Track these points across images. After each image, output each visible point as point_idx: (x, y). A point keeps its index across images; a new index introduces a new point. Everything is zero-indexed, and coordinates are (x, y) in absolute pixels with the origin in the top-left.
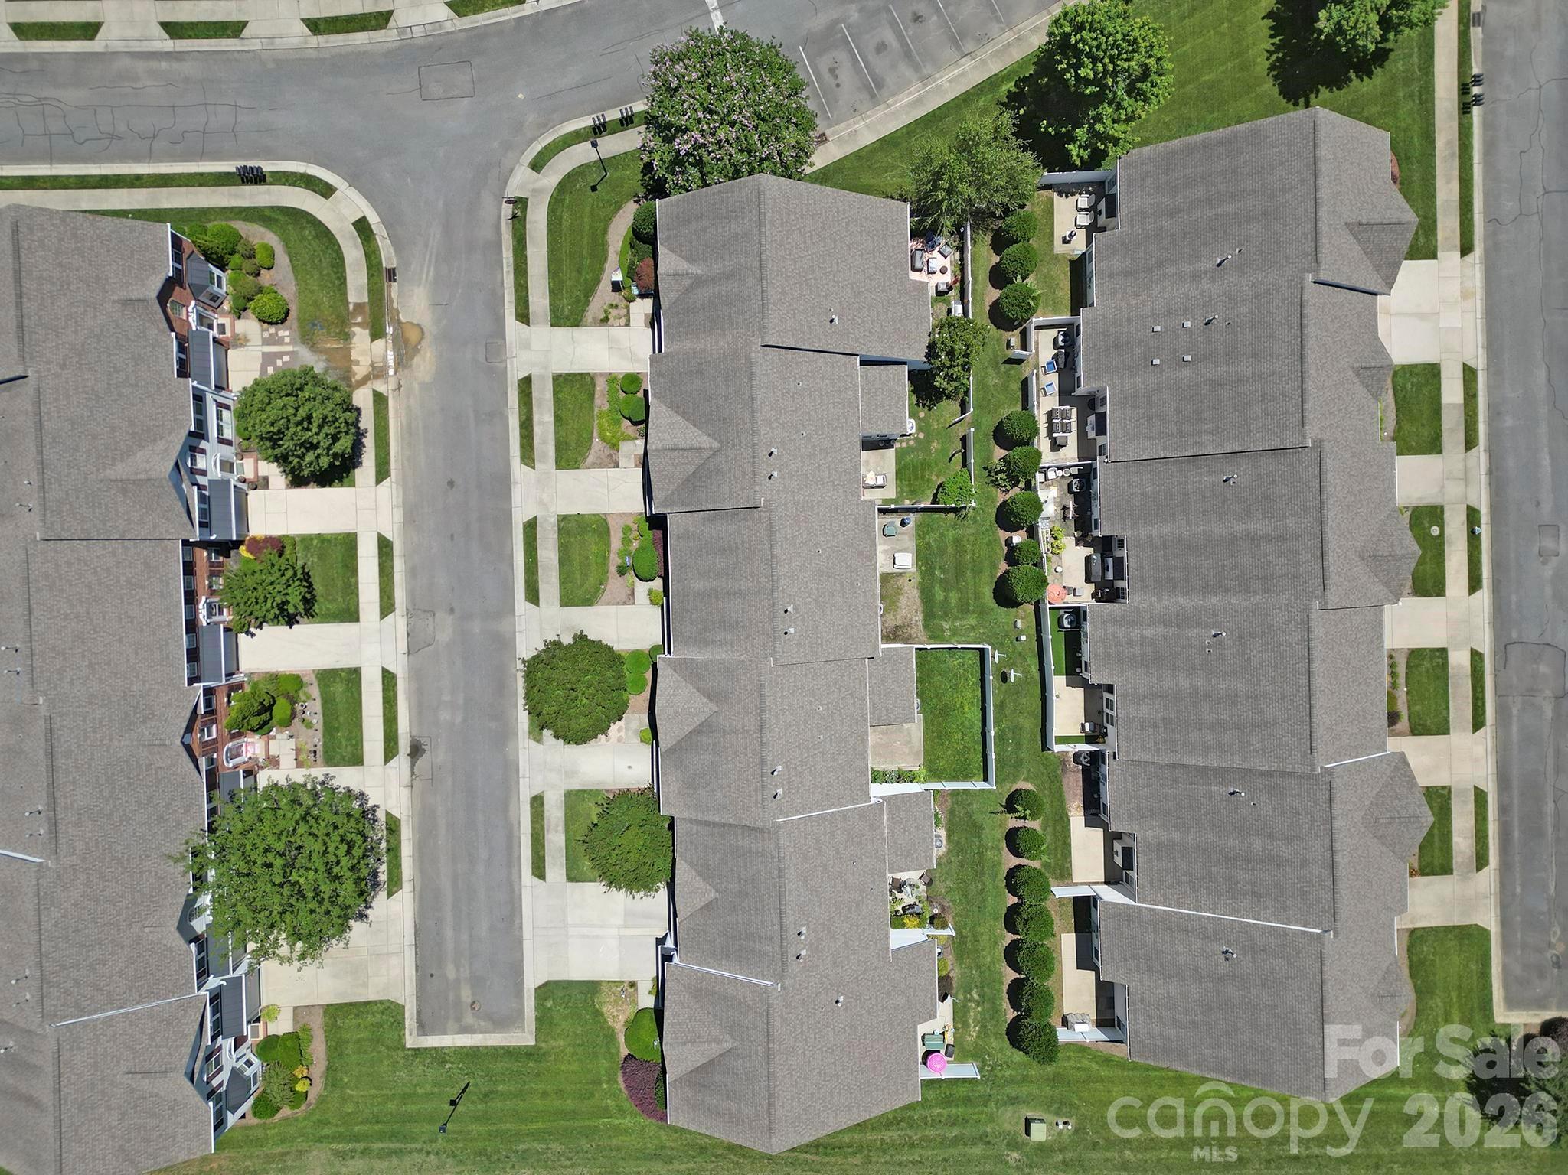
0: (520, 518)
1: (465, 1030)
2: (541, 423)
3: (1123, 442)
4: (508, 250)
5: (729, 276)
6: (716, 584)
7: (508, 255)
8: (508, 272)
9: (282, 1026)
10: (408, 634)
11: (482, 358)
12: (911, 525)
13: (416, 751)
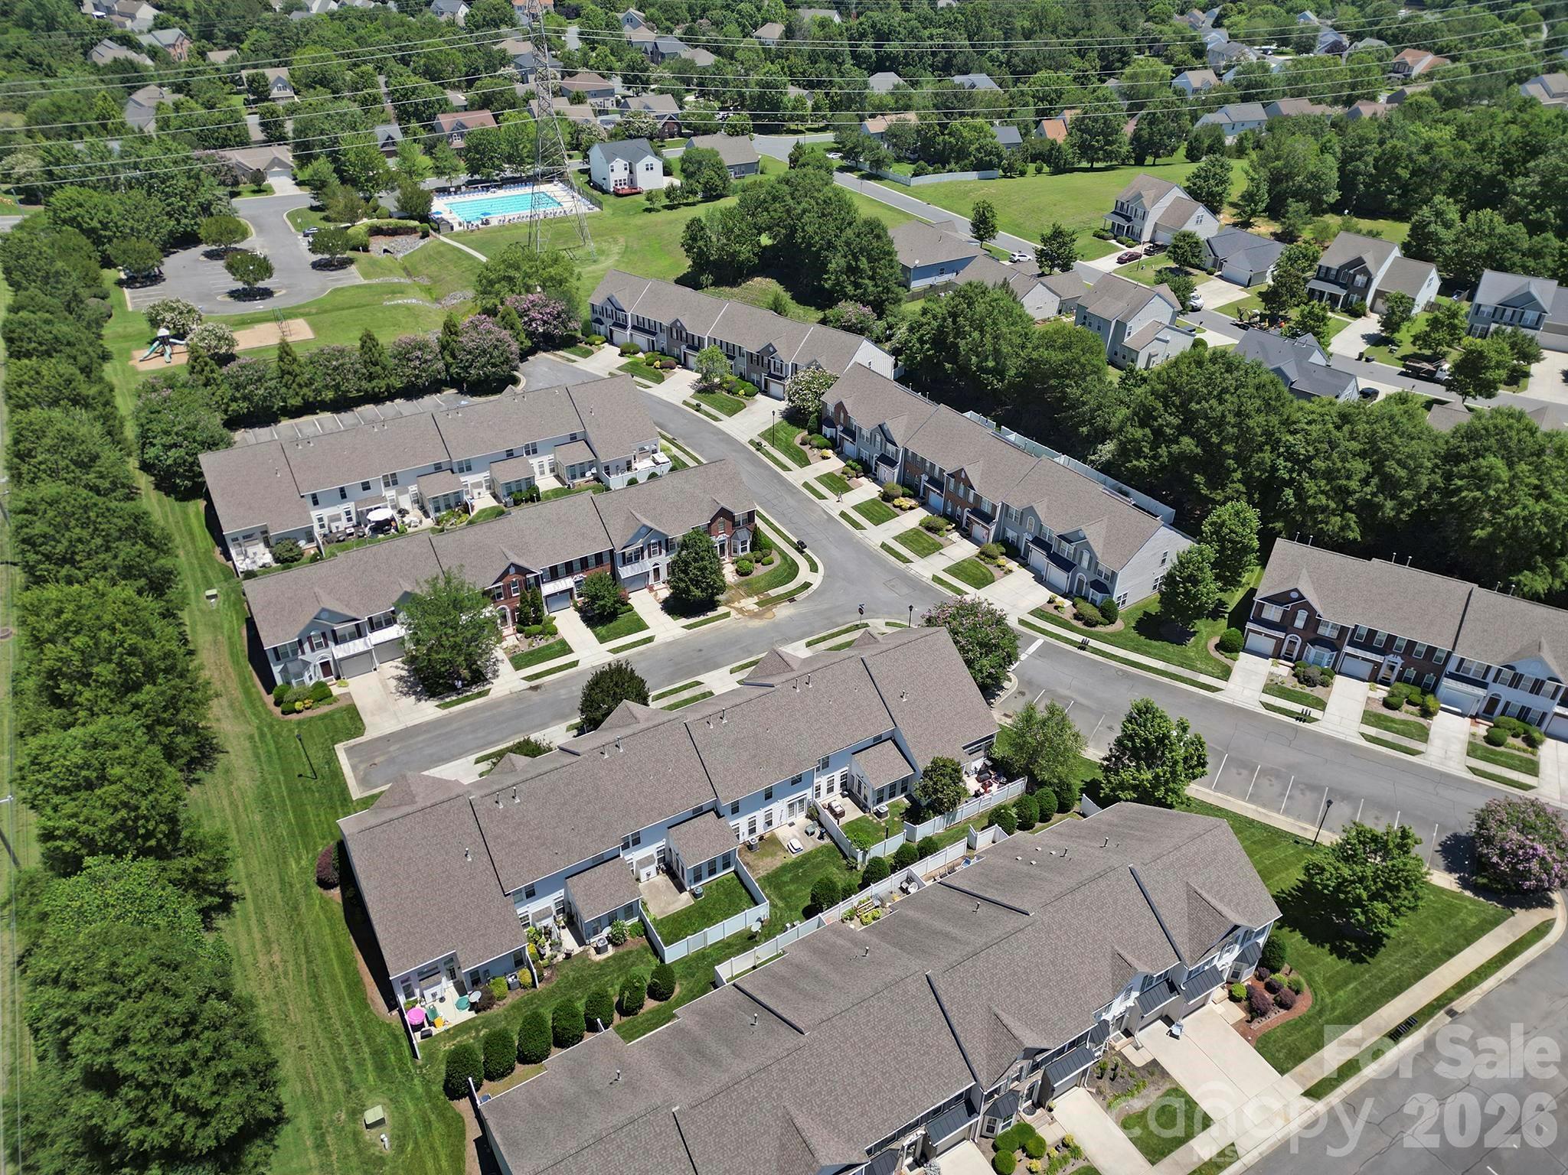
0: (698, 678)
1: (354, 768)
8: (827, 633)
9: (336, 690)
10: (604, 663)
12: (823, 842)
13: (535, 688)
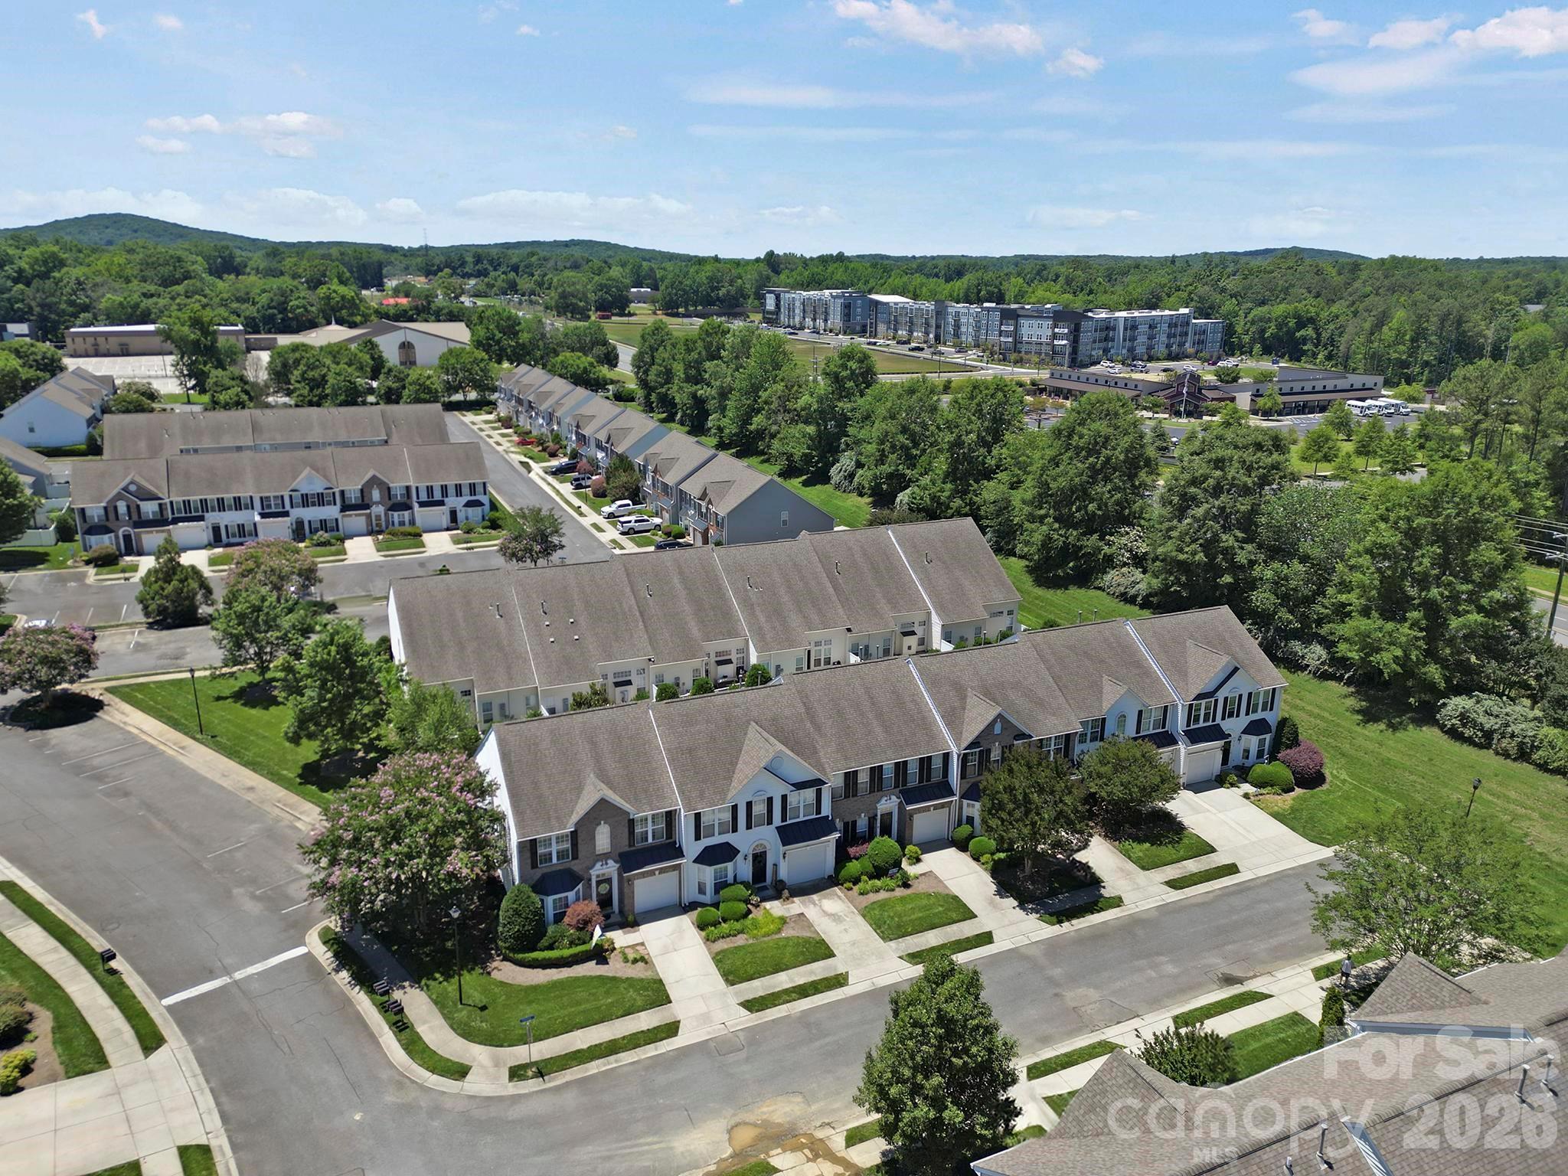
0: (911, 970)
2: (792, 980)
4: (587, 1070)
6: (870, 716)
7: (595, 1067)
8: (616, 1061)
10: (1118, 1023)
11: (743, 1055)
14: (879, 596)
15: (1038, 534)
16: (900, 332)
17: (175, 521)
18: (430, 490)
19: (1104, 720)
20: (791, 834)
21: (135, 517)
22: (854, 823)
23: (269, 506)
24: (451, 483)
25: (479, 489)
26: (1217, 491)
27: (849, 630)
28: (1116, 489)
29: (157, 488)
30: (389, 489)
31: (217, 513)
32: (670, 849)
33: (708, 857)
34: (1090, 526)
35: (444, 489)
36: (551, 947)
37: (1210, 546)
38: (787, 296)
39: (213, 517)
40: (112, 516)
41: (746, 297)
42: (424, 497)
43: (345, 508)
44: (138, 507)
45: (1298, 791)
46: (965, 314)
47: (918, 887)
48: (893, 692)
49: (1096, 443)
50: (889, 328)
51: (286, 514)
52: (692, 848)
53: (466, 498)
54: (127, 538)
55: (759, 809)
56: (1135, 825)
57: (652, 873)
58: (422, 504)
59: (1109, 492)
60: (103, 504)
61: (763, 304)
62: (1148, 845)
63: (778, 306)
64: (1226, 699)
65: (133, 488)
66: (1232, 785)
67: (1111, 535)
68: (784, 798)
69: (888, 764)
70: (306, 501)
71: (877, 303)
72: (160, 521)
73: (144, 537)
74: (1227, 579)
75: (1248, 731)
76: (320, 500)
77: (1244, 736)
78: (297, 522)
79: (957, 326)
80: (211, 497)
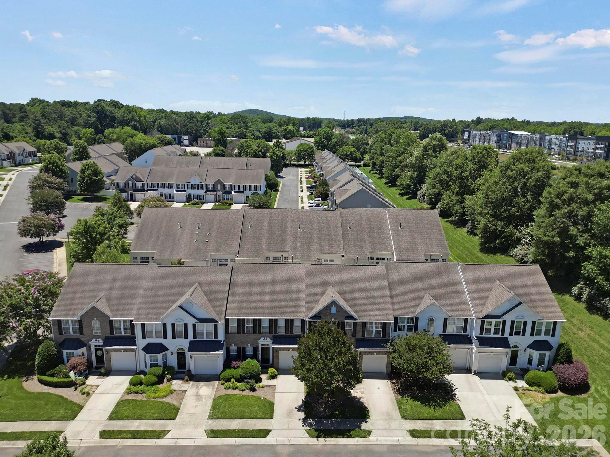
3: (232, 250)
5: (114, 280)
6: (267, 291)
14: (367, 242)
15: (482, 222)
16: (522, 147)
17: (148, 190)
18: (239, 187)
19: (417, 319)
20: (195, 346)
21: (134, 188)
22: (244, 349)
23: (179, 188)
24: (247, 185)
25: (258, 188)
26: (571, 200)
27: (343, 256)
28: (528, 201)
29: (143, 178)
30: (224, 185)
31: (162, 189)
32: (131, 340)
33: (149, 349)
34: (510, 220)
35: (245, 187)
36: (52, 376)
37: (564, 232)
38: (474, 132)
39: (161, 190)
40: (127, 186)
41: (457, 134)
42: (236, 189)
43: (207, 191)
44: (136, 183)
45: (560, 393)
46: (554, 139)
47: (259, 393)
48: (287, 281)
49: (521, 175)
50: (517, 146)
51: (185, 191)
52: (142, 343)
53: (253, 191)
54: (131, 195)
55: (180, 329)
56: (421, 388)
57: (120, 350)
58: (235, 192)
59: (524, 202)
60: (125, 182)
61: (463, 136)
62: (419, 403)
63: (469, 137)
64: (513, 322)
65: (134, 177)
66: (511, 379)
67: (522, 226)
68: (194, 326)
69: (265, 319)
70: (193, 187)
71: (513, 134)
72: (142, 190)
73: (136, 195)
74: (571, 254)
75: (531, 346)
76: (198, 187)
77: (529, 350)
78: (189, 195)
79: (550, 144)
80: (161, 183)
